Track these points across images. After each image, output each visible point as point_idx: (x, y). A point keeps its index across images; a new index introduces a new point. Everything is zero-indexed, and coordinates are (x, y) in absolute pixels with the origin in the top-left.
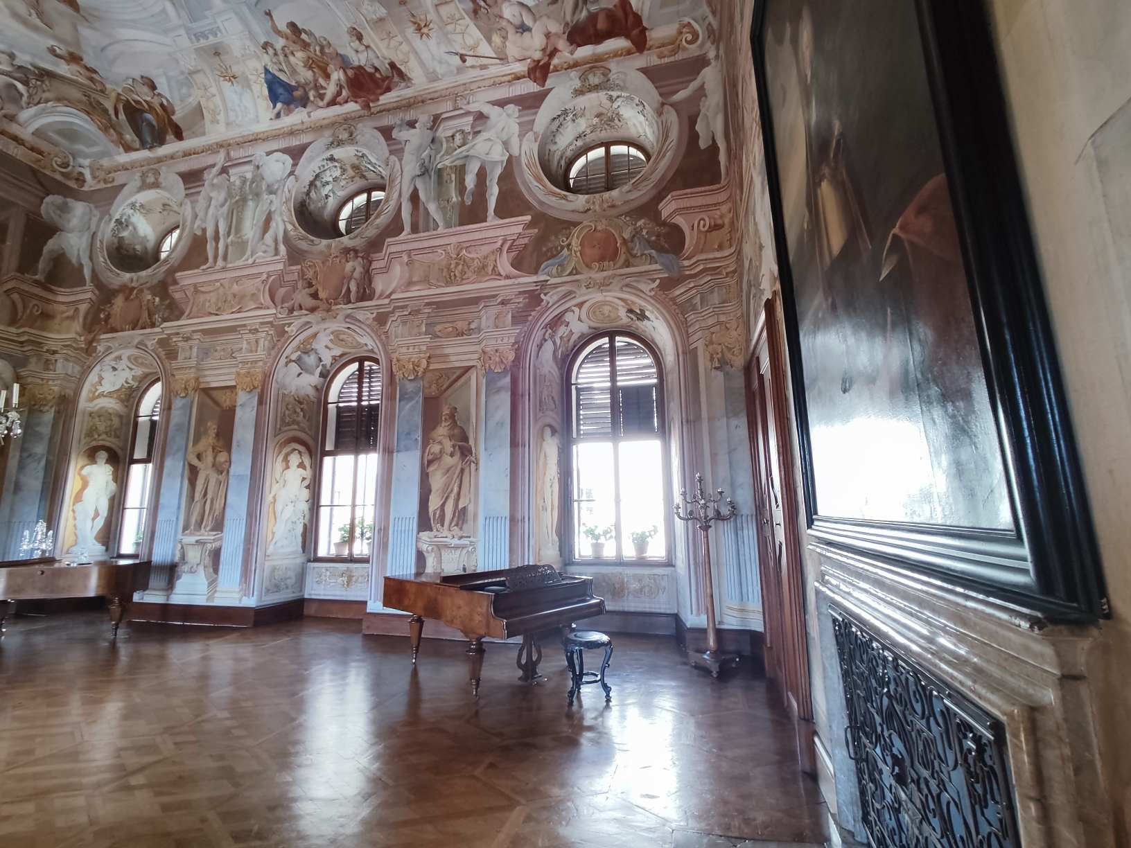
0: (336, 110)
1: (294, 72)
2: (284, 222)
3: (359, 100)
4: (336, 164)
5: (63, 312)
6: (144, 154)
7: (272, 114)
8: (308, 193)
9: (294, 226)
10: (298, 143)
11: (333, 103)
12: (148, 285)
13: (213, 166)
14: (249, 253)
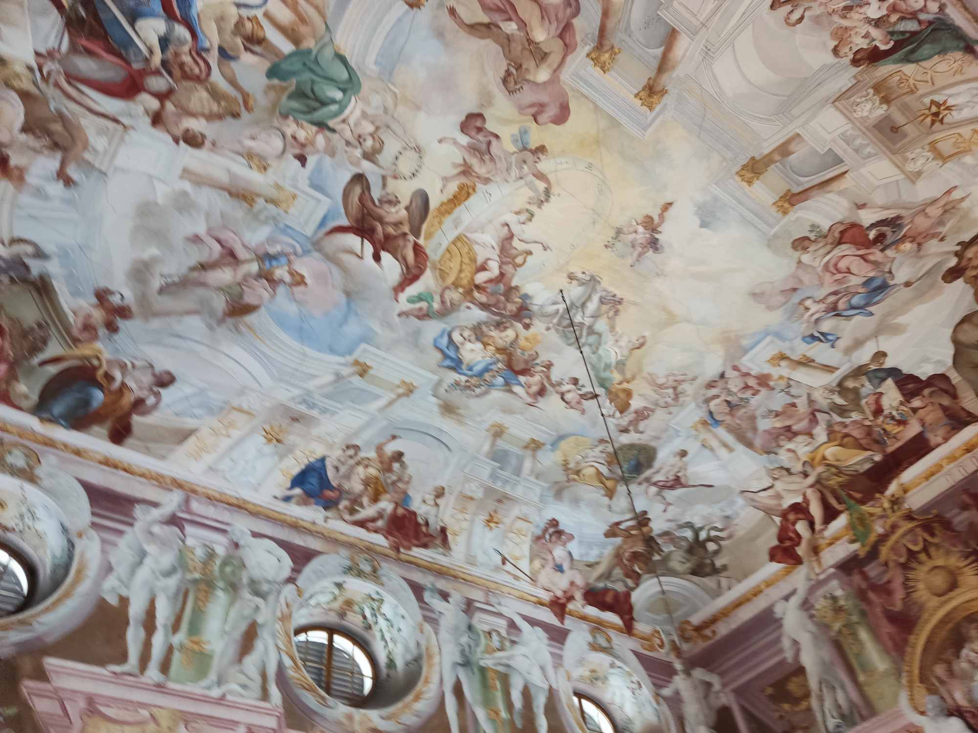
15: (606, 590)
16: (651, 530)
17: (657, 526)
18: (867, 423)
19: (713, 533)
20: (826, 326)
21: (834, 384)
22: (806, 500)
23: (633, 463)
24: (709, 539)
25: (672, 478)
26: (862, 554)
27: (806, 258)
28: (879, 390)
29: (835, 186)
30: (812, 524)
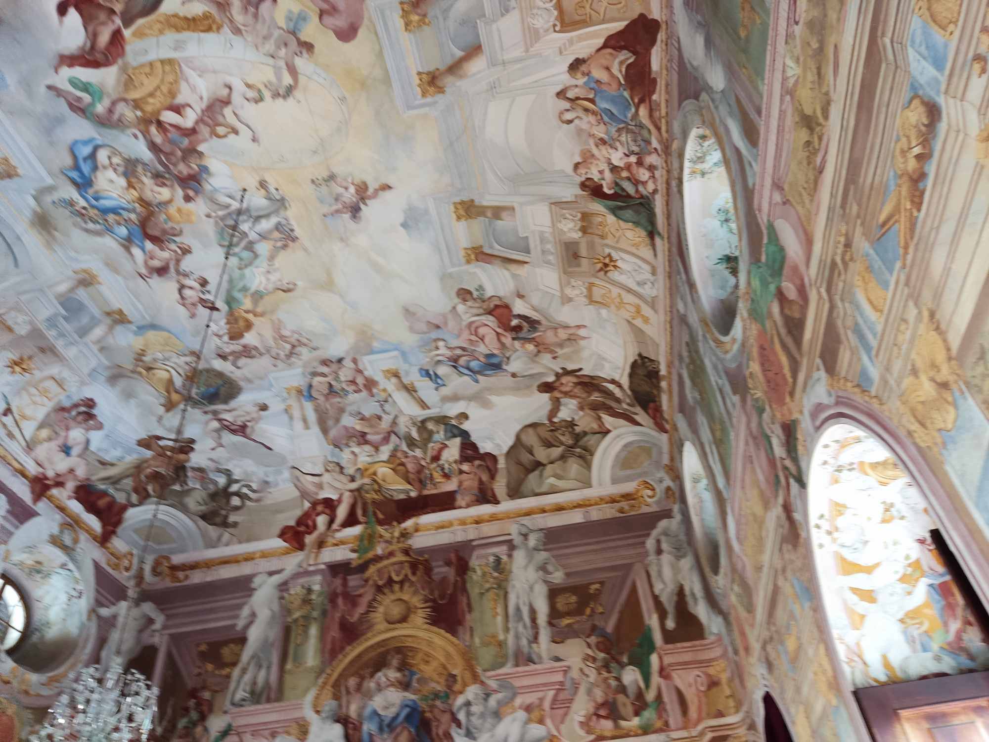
15: (104, 494)
16: (188, 461)
17: (197, 459)
18: (423, 463)
19: (245, 490)
20: (442, 370)
21: (420, 419)
22: (339, 501)
23: (212, 390)
24: (237, 494)
25: (240, 423)
26: (354, 564)
27: (461, 308)
28: (446, 442)
29: (514, 267)
30: (331, 521)
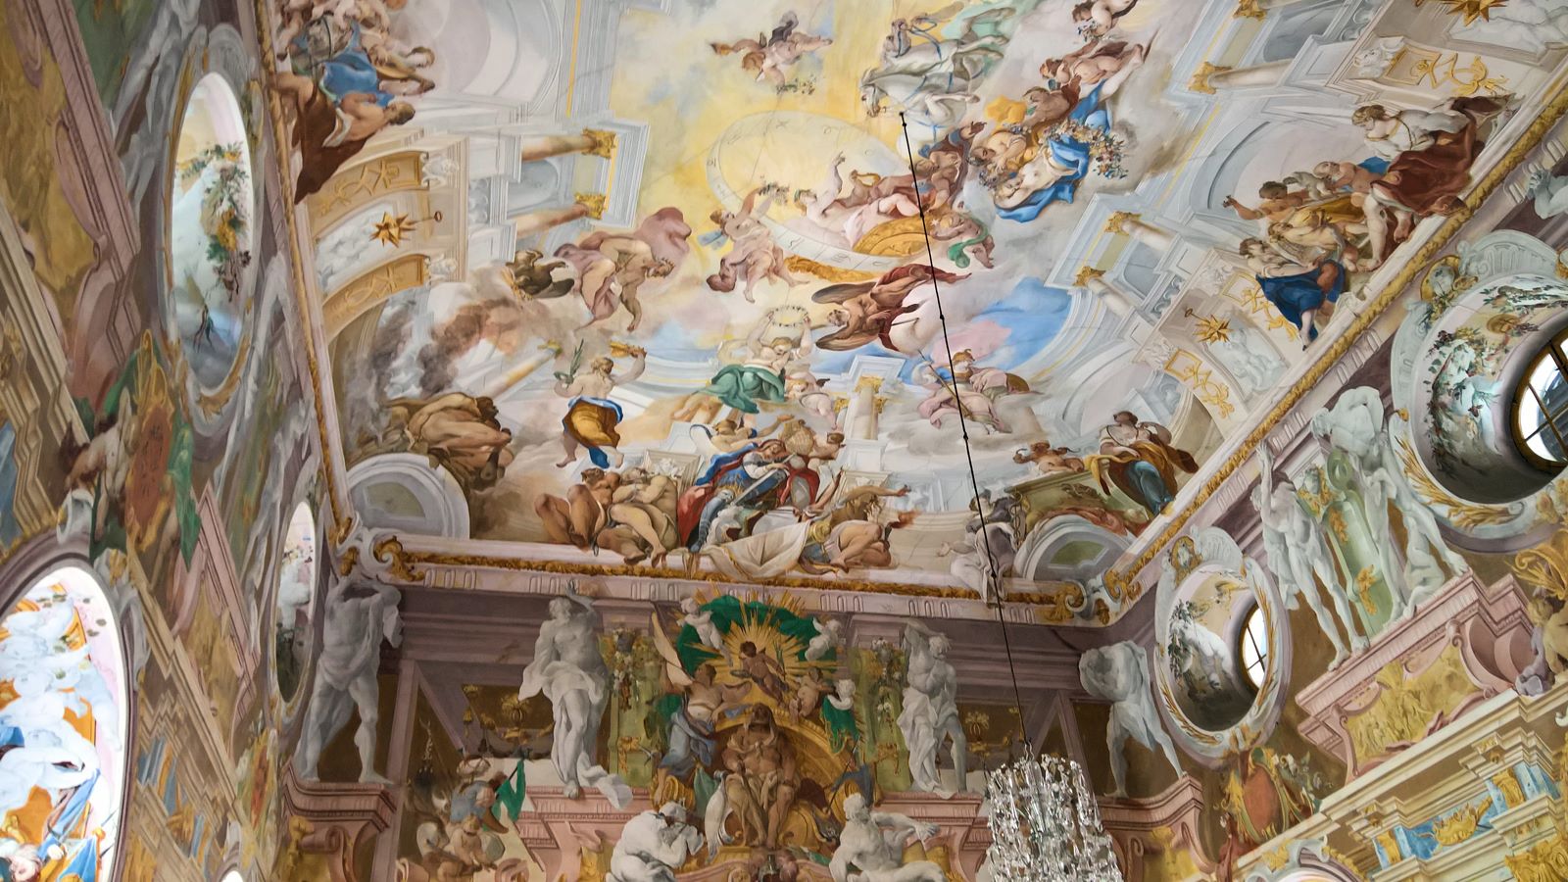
0: (1403, 253)
1: (1302, 249)
2: (1426, 506)
3: (1434, 207)
4: (1458, 342)
5: (1169, 839)
6: (1160, 522)
7: (1304, 340)
8: (1438, 427)
9: (1449, 502)
10: (1369, 354)
11: (1390, 245)
12: (1264, 738)
13: (1258, 480)
14: (1396, 598)
